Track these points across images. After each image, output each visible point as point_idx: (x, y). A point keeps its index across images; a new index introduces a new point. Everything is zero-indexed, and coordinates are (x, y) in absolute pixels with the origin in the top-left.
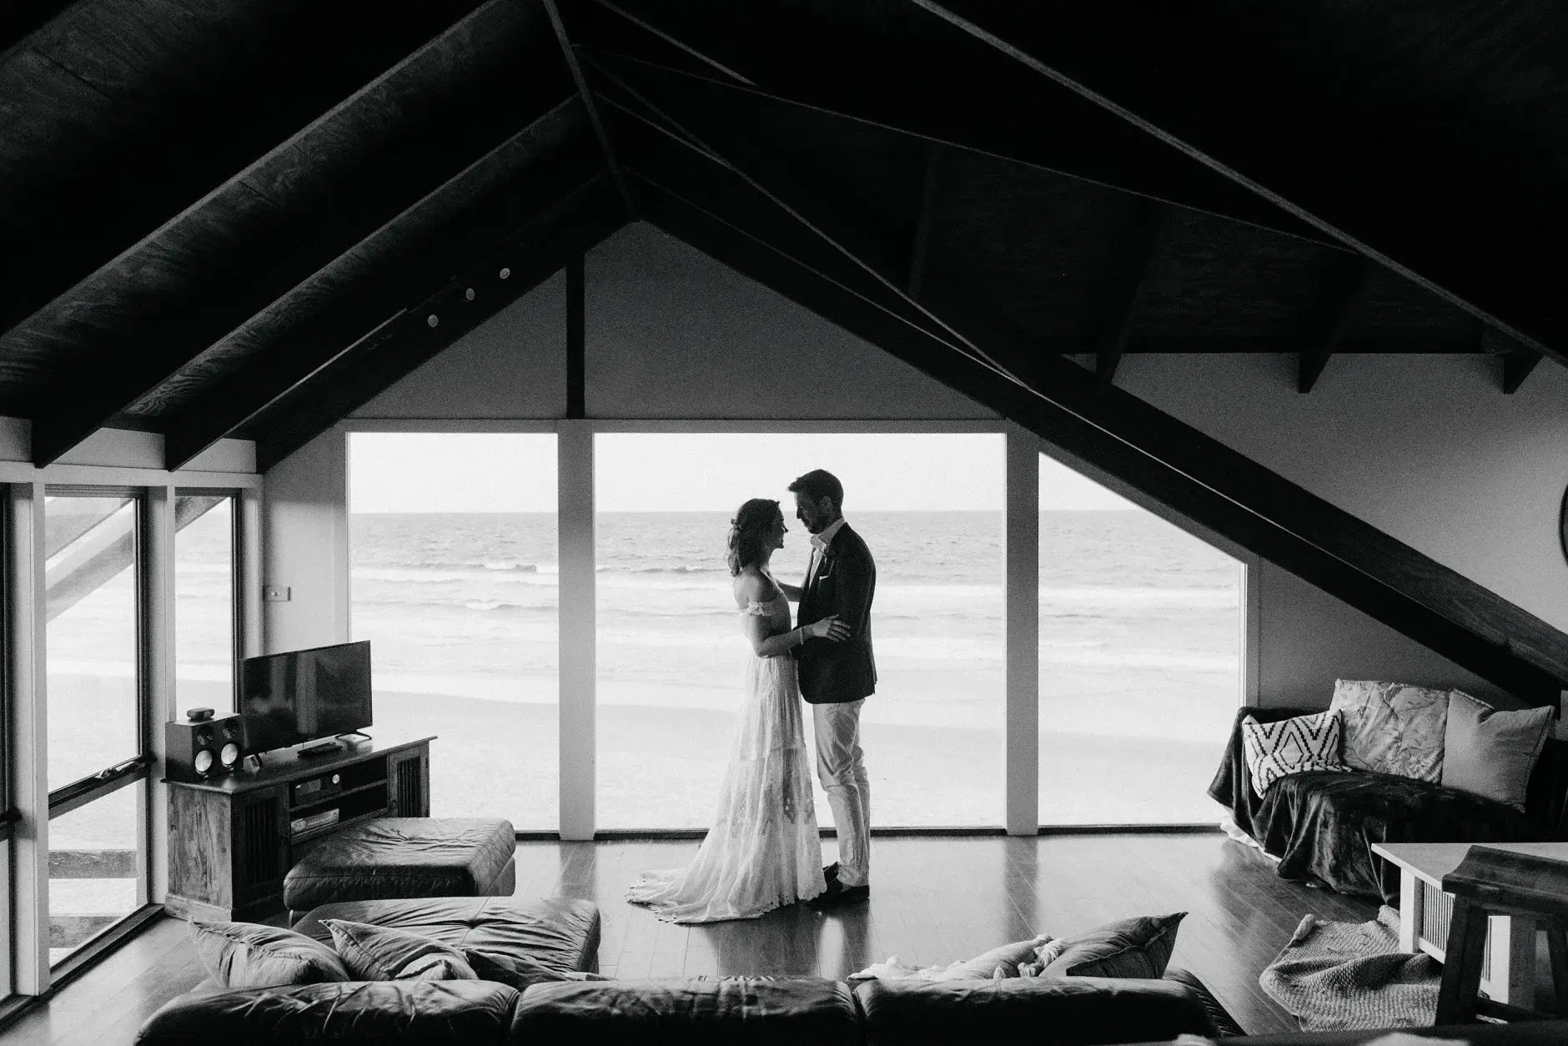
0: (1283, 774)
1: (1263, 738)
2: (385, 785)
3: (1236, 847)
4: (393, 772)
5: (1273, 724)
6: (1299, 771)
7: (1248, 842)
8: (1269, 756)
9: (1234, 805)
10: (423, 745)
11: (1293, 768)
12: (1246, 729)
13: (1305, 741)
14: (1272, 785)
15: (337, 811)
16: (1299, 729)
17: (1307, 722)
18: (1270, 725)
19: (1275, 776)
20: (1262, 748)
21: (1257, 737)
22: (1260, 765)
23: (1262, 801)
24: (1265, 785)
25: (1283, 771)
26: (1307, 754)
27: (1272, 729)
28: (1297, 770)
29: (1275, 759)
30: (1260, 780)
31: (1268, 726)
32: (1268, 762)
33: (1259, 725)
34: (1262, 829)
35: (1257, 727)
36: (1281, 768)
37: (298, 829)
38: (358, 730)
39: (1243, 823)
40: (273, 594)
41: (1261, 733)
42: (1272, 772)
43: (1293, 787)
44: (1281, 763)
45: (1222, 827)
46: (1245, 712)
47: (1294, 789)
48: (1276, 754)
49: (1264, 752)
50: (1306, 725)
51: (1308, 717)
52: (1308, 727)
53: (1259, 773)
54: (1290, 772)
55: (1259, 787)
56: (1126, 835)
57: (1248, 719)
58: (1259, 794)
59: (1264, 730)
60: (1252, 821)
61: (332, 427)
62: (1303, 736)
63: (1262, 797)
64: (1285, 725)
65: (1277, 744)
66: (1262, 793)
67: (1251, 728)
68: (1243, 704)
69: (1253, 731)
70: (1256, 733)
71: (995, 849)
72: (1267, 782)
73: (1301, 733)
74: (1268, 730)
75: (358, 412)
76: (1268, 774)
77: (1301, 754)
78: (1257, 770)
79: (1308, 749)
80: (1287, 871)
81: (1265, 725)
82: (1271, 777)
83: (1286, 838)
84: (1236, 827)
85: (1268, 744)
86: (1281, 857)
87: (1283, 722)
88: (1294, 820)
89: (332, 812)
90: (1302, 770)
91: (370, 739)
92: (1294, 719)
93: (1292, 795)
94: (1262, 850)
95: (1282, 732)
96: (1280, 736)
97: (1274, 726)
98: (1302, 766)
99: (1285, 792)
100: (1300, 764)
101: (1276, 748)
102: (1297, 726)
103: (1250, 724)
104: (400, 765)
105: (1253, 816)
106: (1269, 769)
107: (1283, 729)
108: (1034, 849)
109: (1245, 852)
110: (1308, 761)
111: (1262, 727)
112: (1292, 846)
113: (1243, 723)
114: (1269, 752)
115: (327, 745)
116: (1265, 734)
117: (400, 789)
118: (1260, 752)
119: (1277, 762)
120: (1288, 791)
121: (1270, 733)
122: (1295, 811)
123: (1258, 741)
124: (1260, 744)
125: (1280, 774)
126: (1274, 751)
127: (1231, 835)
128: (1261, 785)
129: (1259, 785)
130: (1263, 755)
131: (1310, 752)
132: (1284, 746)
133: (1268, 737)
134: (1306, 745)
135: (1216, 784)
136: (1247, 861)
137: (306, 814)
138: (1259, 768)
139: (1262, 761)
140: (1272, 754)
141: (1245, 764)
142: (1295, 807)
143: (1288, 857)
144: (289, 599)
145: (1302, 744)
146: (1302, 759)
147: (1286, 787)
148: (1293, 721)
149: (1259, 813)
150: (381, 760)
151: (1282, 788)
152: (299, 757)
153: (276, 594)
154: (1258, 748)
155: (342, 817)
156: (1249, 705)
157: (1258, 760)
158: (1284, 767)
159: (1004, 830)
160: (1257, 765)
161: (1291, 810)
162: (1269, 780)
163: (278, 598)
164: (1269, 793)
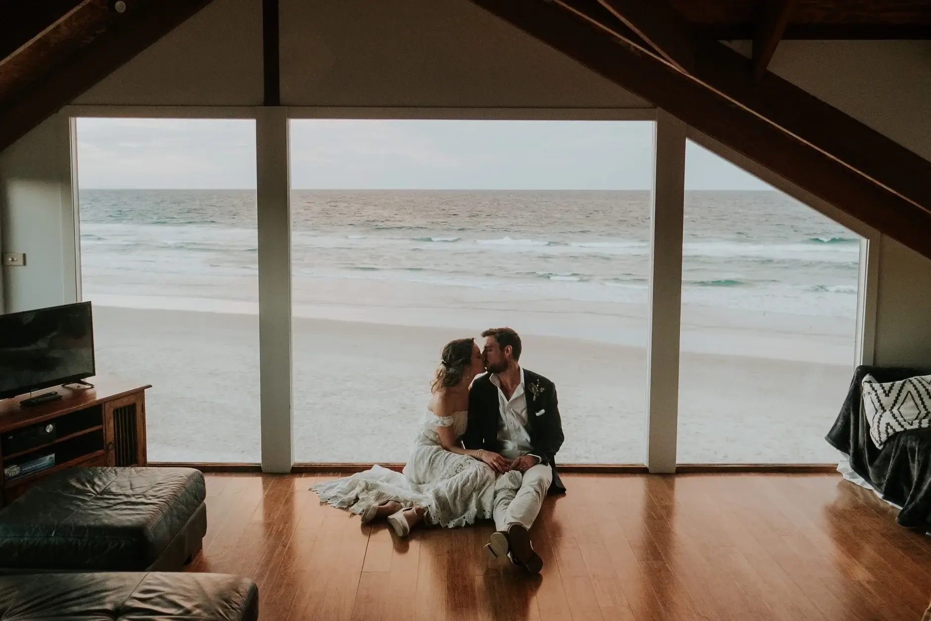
0: (902, 429)
1: (882, 397)
2: (102, 430)
3: (849, 487)
4: (110, 418)
5: (892, 383)
6: (917, 427)
7: (863, 484)
8: (888, 412)
9: (851, 451)
10: (139, 393)
11: (911, 425)
12: (866, 387)
13: (922, 399)
14: (890, 439)
15: (53, 455)
16: (916, 389)
17: (924, 382)
18: (890, 384)
19: (894, 430)
20: (881, 405)
21: (876, 395)
22: (880, 419)
23: (880, 451)
24: (884, 437)
25: (902, 426)
26: (924, 412)
27: (891, 388)
28: (916, 426)
29: (894, 415)
30: (879, 433)
31: (887, 385)
32: (887, 418)
33: (879, 384)
34: (880, 475)
35: (876, 385)
36: (900, 424)
37: (12, 474)
38: (82, 380)
39: (859, 467)
40: (10, 259)
41: (880, 391)
42: (892, 427)
43: (914, 444)
44: (900, 419)
45: (838, 469)
46: (862, 371)
47: (915, 445)
48: (895, 410)
49: (883, 408)
50: (923, 385)
51: (923, 377)
52: (925, 387)
53: (878, 427)
54: (909, 427)
55: (878, 439)
56: (752, 474)
57: (867, 377)
58: (877, 445)
59: (883, 388)
60: (869, 468)
61: (57, 112)
62: (920, 395)
63: (880, 448)
64: (903, 385)
65: (896, 402)
66: (880, 445)
67: (871, 386)
68: (859, 362)
69: (873, 389)
70: (876, 391)
71: (638, 484)
72: (886, 436)
73: (918, 392)
74: (887, 389)
75: (79, 99)
76: (887, 428)
77: (918, 412)
78: (876, 424)
79: (925, 407)
80: (907, 520)
81: (884, 384)
82: (890, 431)
83: (905, 489)
84: (851, 470)
85: (887, 401)
86: (902, 506)
87: (901, 382)
88: (915, 474)
89: (48, 457)
90: (920, 426)
91: (92, 387)
92: (910, 379)
93: (912, 450)
94: (880, 496)
95: (900, 391)
96: (899, 395)
97: (893, 385)
98: (920, 423)
99: (904, 447)
100: (917, 421)
101: (894, 405)
102: (914, 386)
103: (870, 382)
104: (116, 412)
105: (871, 463)
106: (888, 424)
107: (902, 388)
108: (671, 487)
109: (859, 493)
110: (924, 418)
111: (881, 386)
112: (913, 498)
113: (863, 381)
114: (888, 409)
115: (50, 394)
116: (885, 392)
117: (117, 433)
118: (879, 408)
119: (895, 418)
120: (908, 446)
121: (889, 392)
122: (916, 465)
123: (878, 398)
124: (879, 401)
125: (899, 429)
126: (892, 408)
127: (846, 477)
128: (880, 438)
129: (878, 436)
130: (882, 411)
131: (926, 410)
132: (902, 404)
133: (887, 395)
134: (923, 403)
135: (835, 432)
136: (861, 502)
137: (19, 461)
138: (879, 422)
139: (881, 416)
140: (891, 410)
141: (862, 416)
142: (916, 462)
143: (910, 507)
144: (25, 264)
145: (919, 402)
146: (920, 416)
147: (907, 441)
148: (910, 381)
149: (877, 462)
150: (99, 407)
151: (902, 443)
152: (21, 406)
153: (13, 260)
154: (877, 405)
155: (58, 461)
156: (864, 365)
157: (878, 416)
158: (903, 423)
159: (647, 468)
160: (876, 420)
161: (911, 464)
162: (888, 433)
163: (14, 263)
164: (887, 445)
